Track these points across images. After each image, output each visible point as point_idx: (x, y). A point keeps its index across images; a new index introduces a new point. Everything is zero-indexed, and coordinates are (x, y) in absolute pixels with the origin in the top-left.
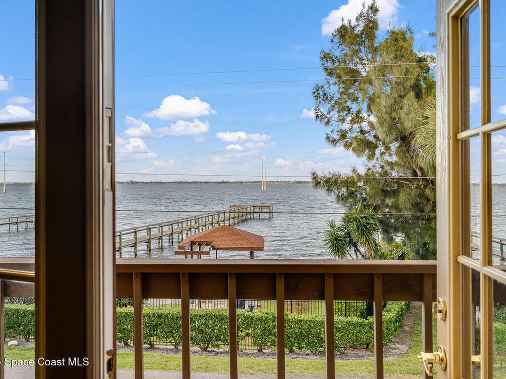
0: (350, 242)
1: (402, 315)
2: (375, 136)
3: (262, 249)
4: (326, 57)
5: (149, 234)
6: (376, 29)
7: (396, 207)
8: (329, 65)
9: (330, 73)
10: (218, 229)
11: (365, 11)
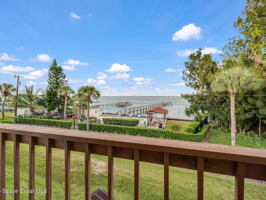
0: (191, 113)
1: (206, 134)
2: (200, 84)
3: (167, 113)
5: (141, 108)
6: (201, 55)
7: (205, 103)
8: (187, 65)
10: (156, 108)
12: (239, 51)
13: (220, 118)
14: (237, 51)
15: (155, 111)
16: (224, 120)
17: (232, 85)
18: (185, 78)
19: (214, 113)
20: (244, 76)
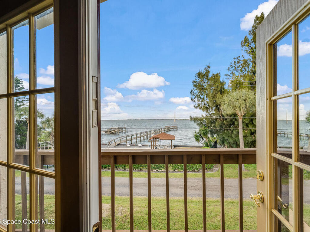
0: (201, 137)
2: (208, 105)
3: (174, 140)
4: (195, 82)
5: (140, 135)
6: (209, 73)
7: (215, 126)
8: (195, 84)
9: (195, 86)
10: (161, 134)
11: (206, 67)
12: (243, 72)
13: (229, 141)
14: (242, 71)
15: (160, 138)
16: (233, 144)
17: (239, 107)
18: (194, 98)
19: (224, 136)
20: (249, 98)
